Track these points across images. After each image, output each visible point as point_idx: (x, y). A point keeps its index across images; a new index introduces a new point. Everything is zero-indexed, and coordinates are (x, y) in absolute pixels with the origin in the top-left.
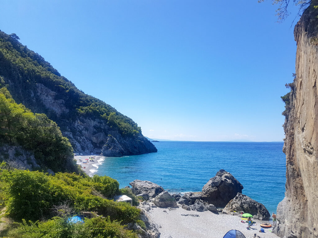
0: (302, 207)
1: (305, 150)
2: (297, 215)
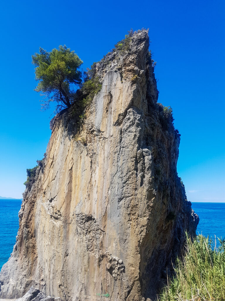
0: (30, 264)
1: (51, 216)
2: (25, 271)
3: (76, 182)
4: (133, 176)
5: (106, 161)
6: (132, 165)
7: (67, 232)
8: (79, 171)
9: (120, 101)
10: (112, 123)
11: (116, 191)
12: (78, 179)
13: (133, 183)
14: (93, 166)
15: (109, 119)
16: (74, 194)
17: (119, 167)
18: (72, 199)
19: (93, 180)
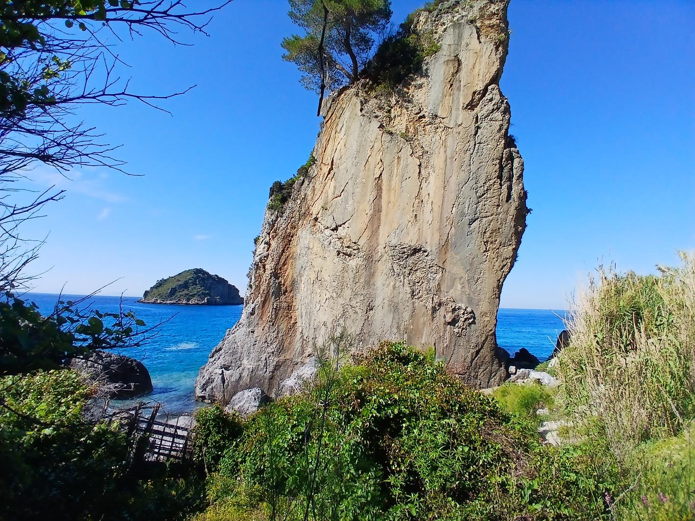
0: (280, 335)
1: (339, 253)
3: (389, 197)
4: (495, 186)
5: (448, 164)
6: (494, 171)
7: (372, 275)
8: (396, 180)
9: (476, 70)
10: (462, 105)
11: (466, 209)
12: (393, 192)
13: (494, 197)
14: (423, 172)
15: (455, 98)
16: (386, 215)
17: (472, 173)
18: (382, 224)
19: (424, 193)
